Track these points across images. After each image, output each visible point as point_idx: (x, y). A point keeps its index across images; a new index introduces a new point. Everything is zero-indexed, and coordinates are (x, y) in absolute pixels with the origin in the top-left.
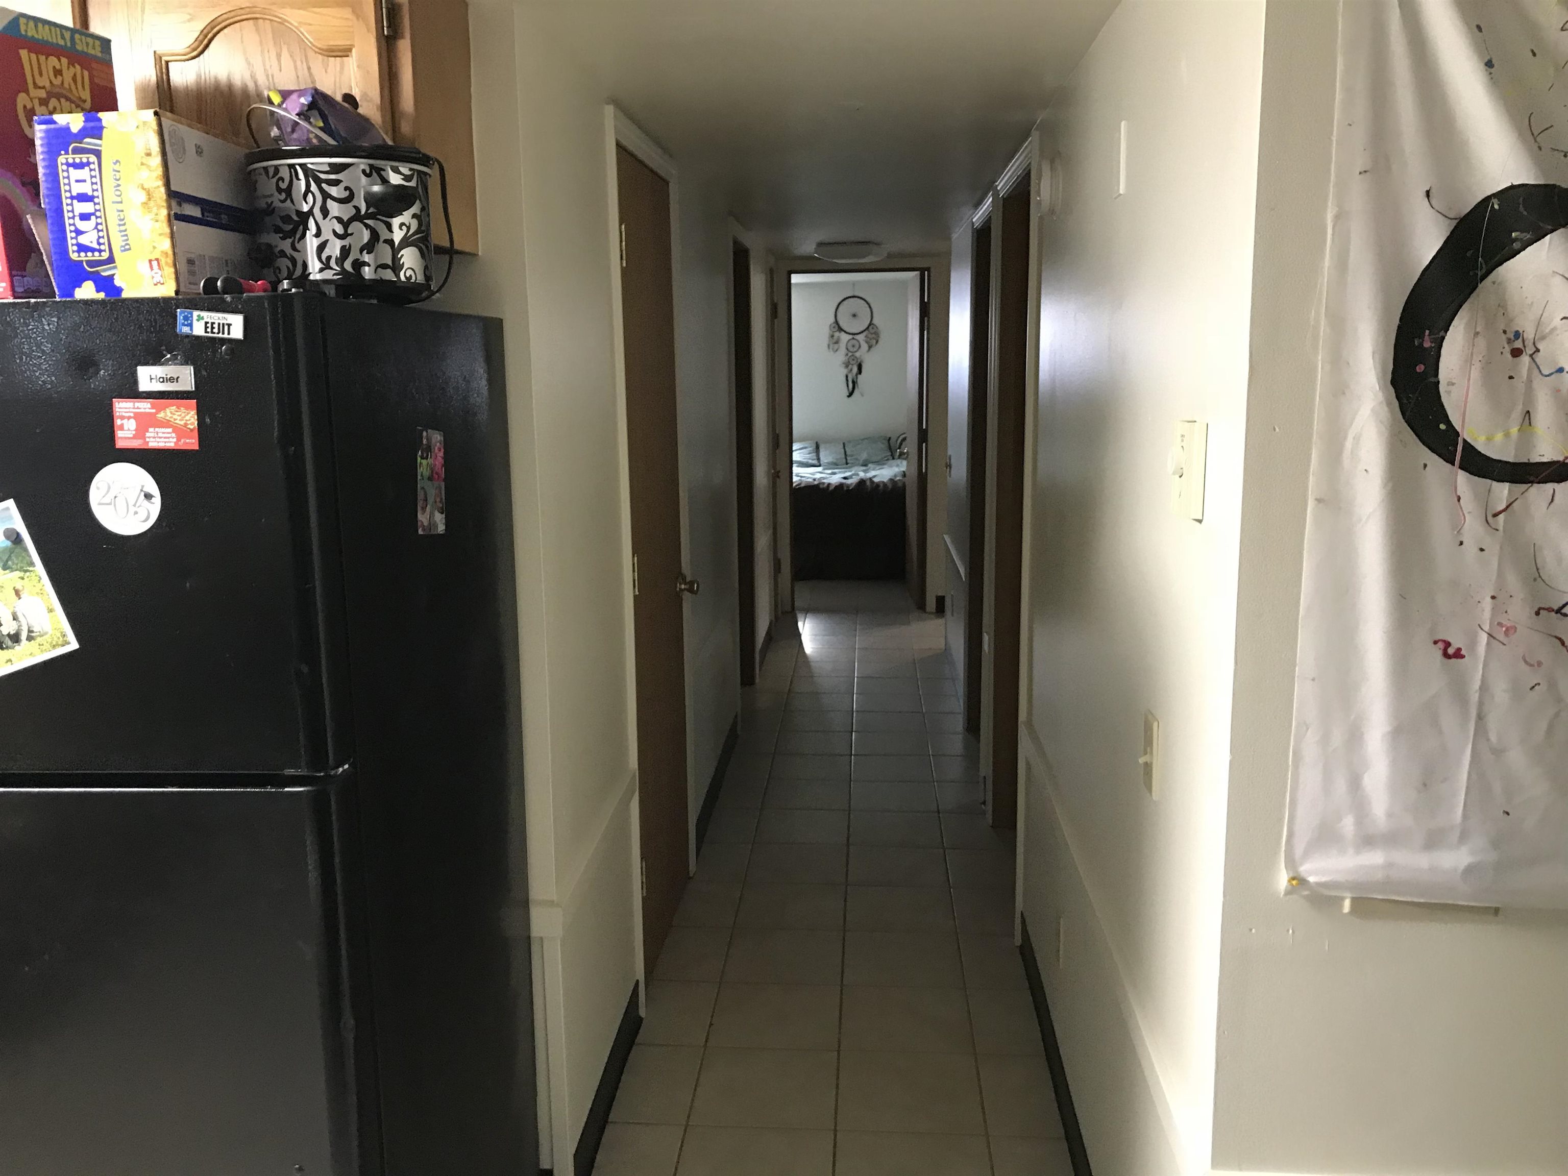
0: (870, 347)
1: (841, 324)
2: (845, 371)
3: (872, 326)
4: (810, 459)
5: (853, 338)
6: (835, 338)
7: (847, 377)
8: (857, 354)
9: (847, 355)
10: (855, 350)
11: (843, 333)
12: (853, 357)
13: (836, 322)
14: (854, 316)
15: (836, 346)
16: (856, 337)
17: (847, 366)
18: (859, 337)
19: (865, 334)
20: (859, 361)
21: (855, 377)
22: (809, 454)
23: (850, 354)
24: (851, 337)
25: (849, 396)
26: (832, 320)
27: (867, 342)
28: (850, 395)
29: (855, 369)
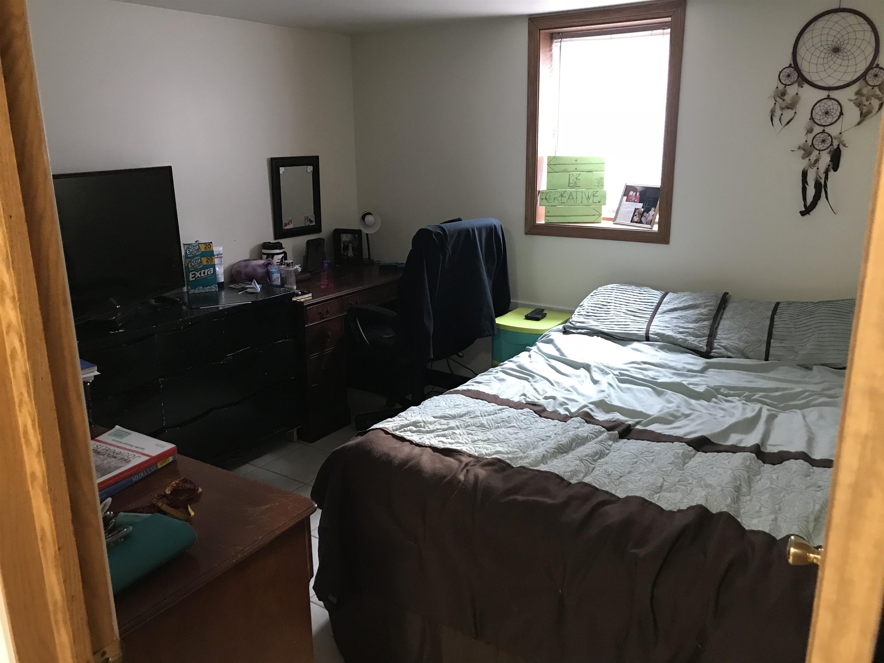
0: (864, 116)
1: (805, 67)
2: (803, 164)
3: (875, 71)
4: (690, 334)
5: (829, 98)
6: (788, 98)
7: (805, 174)
8: (833, 130)
9: (810, 131)
10: (830, 120)
11: (806, 86)
12: (822, 136)
13: (795, 65)
14: (836, 50)
15: (788, 114)
16: (834, 94)
17: (807, 154)
18: (842, 95)
19: (855, 88)
20: (836, 143)
21: (823, 176)
22: (696, 321)
23: (818, 129)
24: (824, 94)
25: (803, 214)
26: (788, 60)
27: (859, 105)
28: (807, 211)
29: (826, 159)
